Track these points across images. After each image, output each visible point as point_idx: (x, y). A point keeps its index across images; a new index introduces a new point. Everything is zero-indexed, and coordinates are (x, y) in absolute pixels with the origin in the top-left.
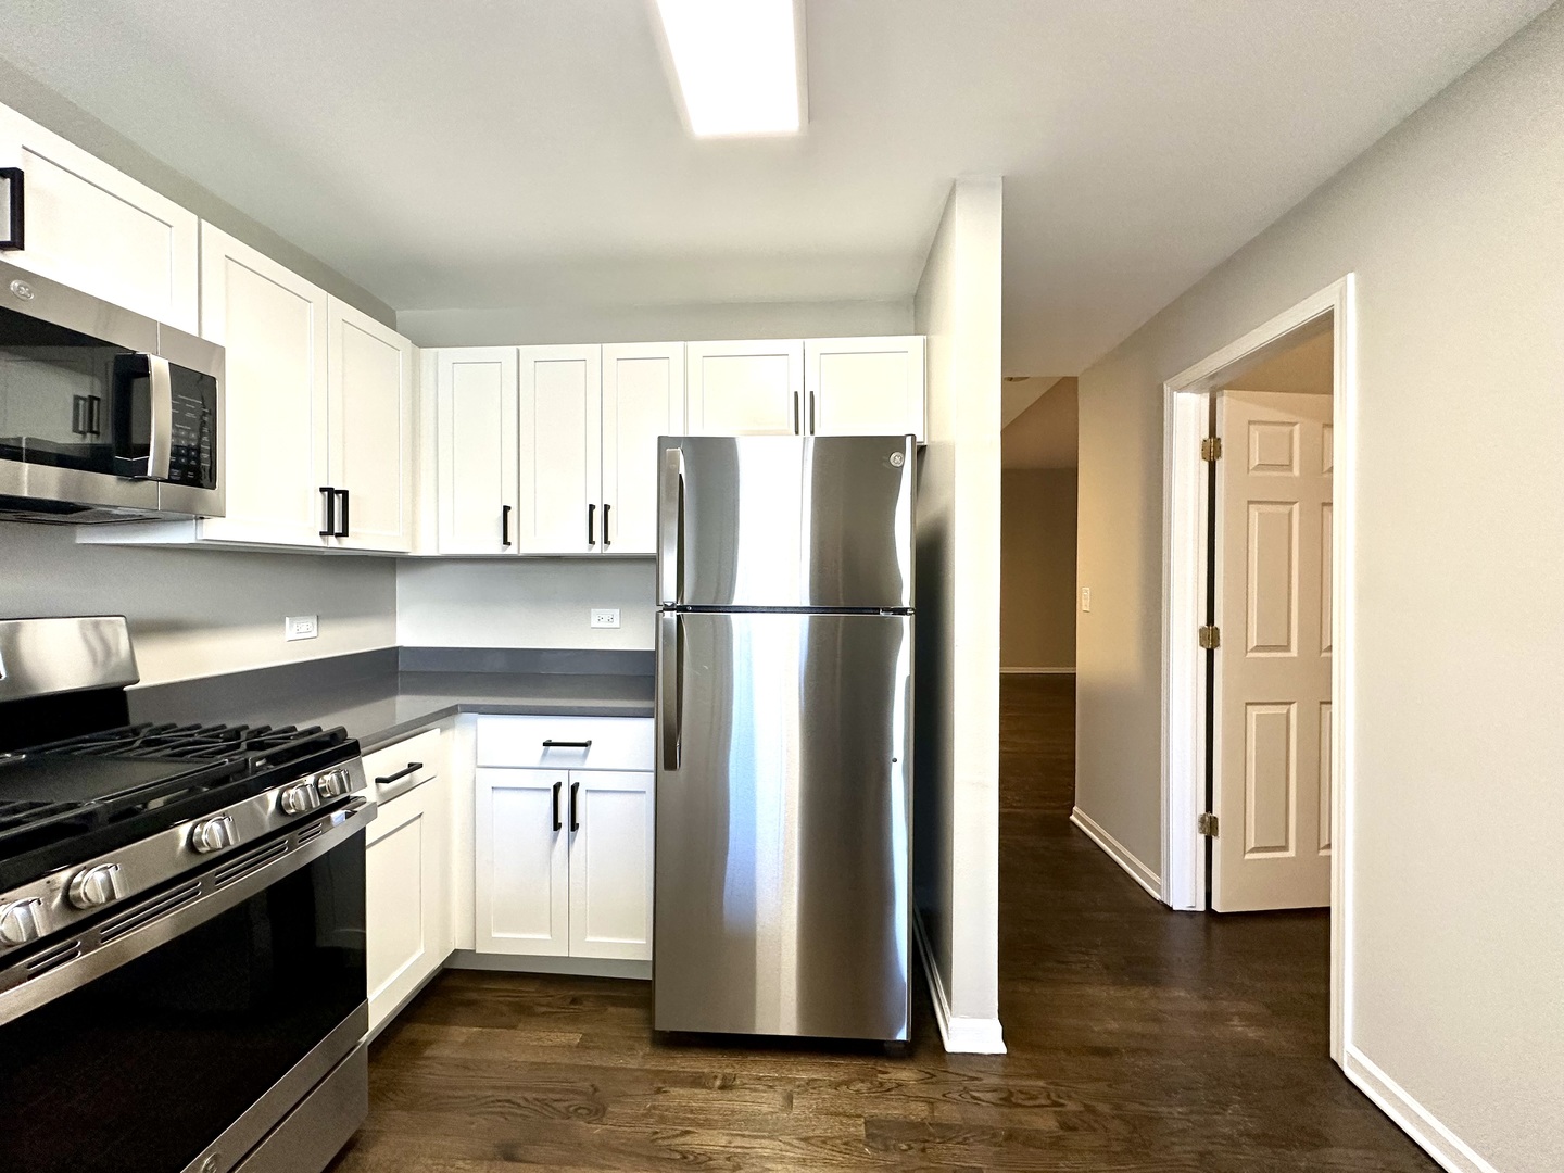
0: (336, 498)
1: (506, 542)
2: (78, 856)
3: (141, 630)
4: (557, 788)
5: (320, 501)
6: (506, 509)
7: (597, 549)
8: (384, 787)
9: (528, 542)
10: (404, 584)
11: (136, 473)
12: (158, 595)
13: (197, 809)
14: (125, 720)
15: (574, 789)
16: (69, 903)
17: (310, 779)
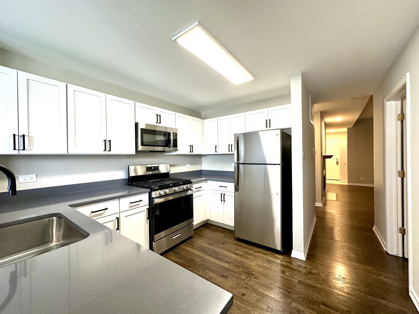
0: (191, 147)
1: (216, 152)
2: (166, 188)
3: (171, 166)
4: (221, 194)
5: (190, 147)
6: (216, 146)
7: (231, 153)
8: (197, 189)
9: (220, 152)
10: (203, 159)
11: (169, 147)
12: (172, 161)
13: (175, 186)
14: (169, 177)
15: (224, 194)
16: (165, 193)
17: (186, 185)
